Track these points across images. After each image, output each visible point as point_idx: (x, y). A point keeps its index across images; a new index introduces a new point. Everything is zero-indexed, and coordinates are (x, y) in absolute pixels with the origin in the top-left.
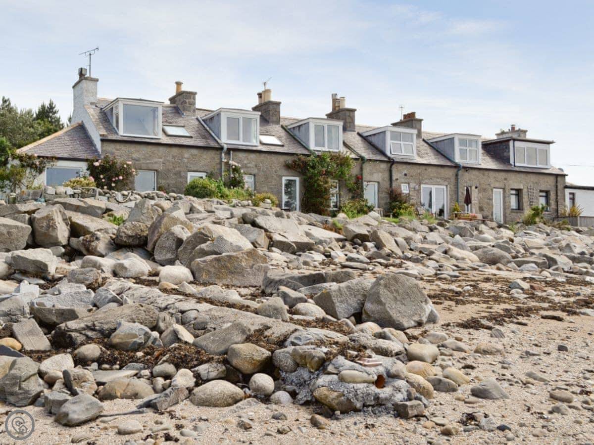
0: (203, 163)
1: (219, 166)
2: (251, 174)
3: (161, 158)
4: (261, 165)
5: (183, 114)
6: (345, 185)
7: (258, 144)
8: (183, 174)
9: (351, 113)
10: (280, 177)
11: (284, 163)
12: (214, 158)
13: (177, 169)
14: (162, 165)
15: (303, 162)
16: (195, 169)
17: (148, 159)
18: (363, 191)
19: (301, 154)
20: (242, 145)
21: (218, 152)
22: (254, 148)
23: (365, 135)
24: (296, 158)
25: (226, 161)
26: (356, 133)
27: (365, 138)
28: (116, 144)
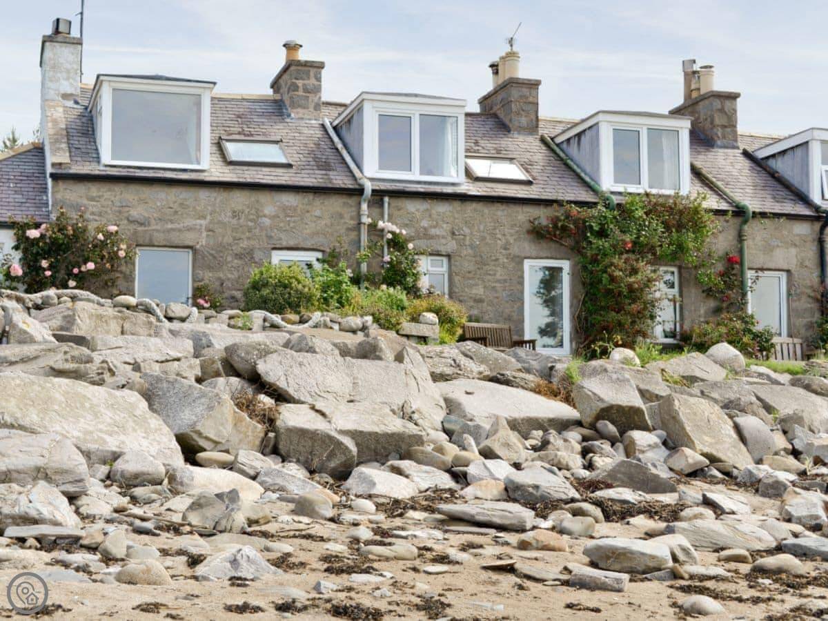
0: (310, 228)
1: (353, 235)
2: (438, 254)
3: (204, 217)
4: (467, 231)
5: (289, 116)
6: (696, 278)
7: (462, 178)
8: (258, 255)
9: (728, 103)
10: (519, 260)
11: (528, 226)
12: (341, 216)
13: (244, 244)
14: (204, 234)
15: (576, 222)
16: (292, 243)
17: (172, 222)
18: (744, 295)
19: (570, 202)
20: (419, 182)
21: (352, 201)
22: (449, 190)
23: (761, 154)
24: (559, 212)
25: (370, 220)
26: (738, 152)
27: (759, 164)
28: (90, 185)
